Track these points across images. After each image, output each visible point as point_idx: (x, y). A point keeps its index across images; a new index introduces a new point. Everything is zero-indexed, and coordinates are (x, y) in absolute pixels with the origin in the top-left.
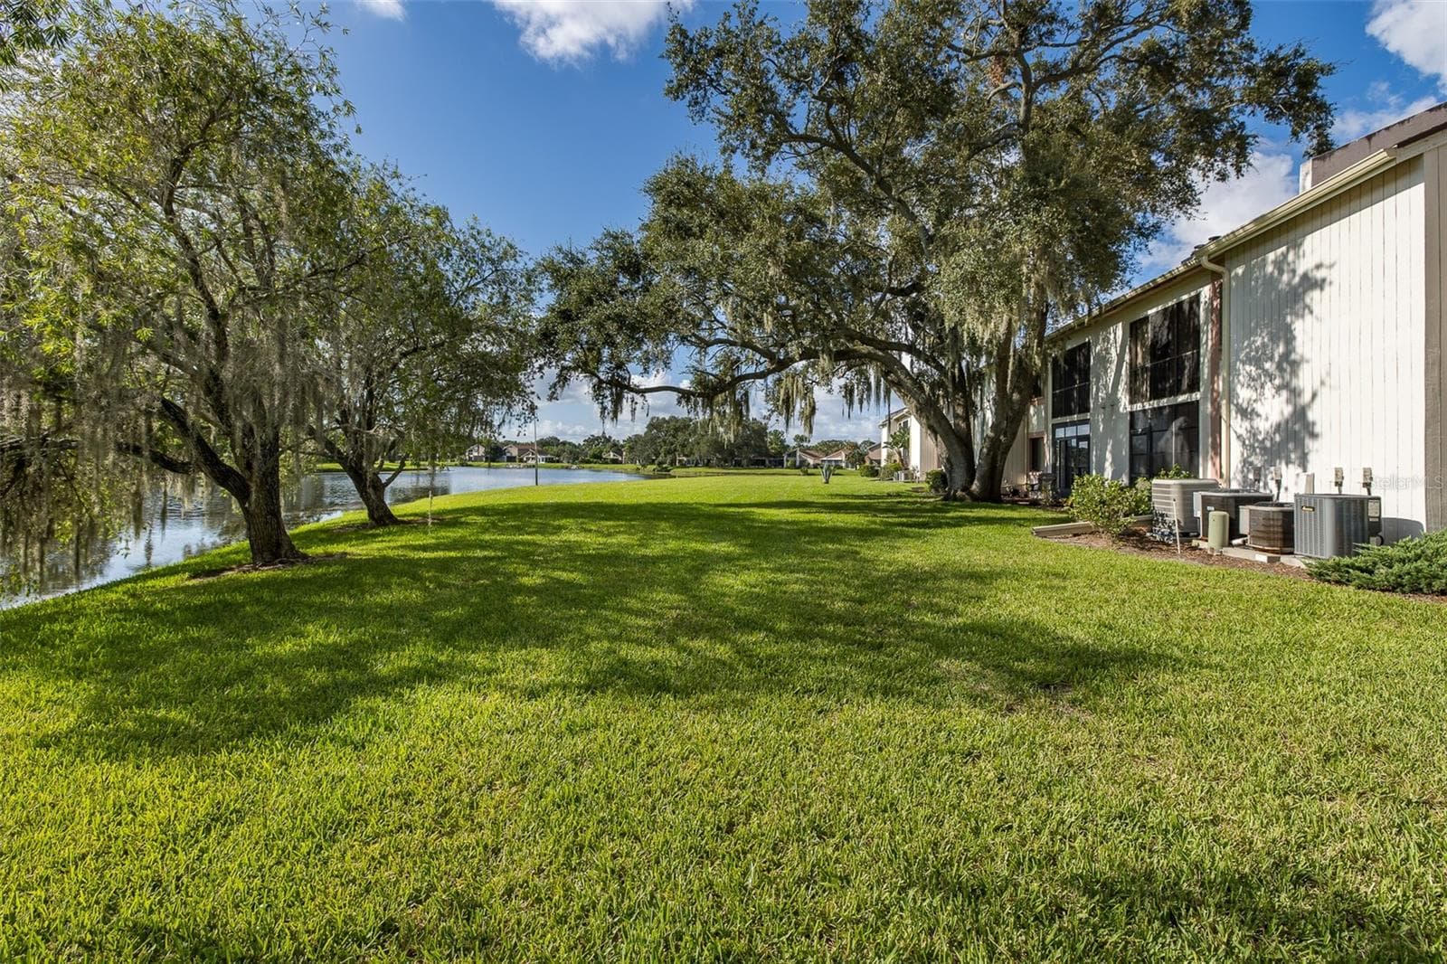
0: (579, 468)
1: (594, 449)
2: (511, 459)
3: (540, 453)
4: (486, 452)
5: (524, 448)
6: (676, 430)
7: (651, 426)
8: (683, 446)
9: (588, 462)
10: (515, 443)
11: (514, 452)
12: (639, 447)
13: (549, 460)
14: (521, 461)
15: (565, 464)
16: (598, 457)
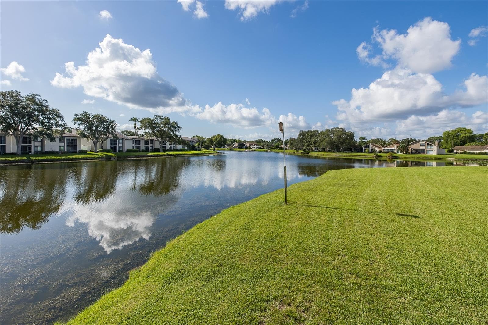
0: (271, 152)
1: (277, 144)
2: (247, 148)
3: (257, 145)
4: (238, 145)
5: (251, 143)
6: (311, 136)
7: (300, 135)
8: (315, 143)
9: (274, 149)
10: (248, 142)
11: (248, 145)
12: (295, 143)
13: (260, 148)
14: (250, 148)
15: (266, 150)
16: (278, 147)
